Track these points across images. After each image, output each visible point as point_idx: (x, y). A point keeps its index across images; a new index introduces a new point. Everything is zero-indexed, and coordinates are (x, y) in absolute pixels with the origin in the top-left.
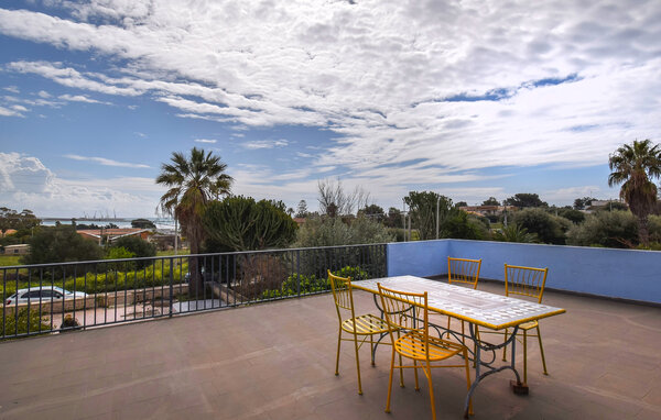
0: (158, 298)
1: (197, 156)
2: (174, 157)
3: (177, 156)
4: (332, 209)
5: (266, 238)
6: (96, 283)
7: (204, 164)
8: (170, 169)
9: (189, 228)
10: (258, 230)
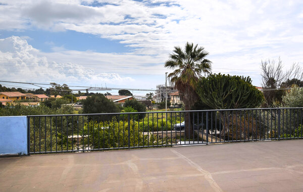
1: (189, 48)
2: (175, 49)
3: (177, 49)
4: (271, 81)
5: (239, 102)
7: (193, 53)
8: (173, 57)
9: (186, 95)
10: (234, 97)
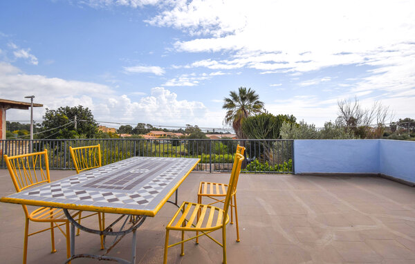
0: (226, 169)
1: (242, 91)
3: (232, 93)
6: (206, 158)
7: (247, 95)
8: (228, 100)
